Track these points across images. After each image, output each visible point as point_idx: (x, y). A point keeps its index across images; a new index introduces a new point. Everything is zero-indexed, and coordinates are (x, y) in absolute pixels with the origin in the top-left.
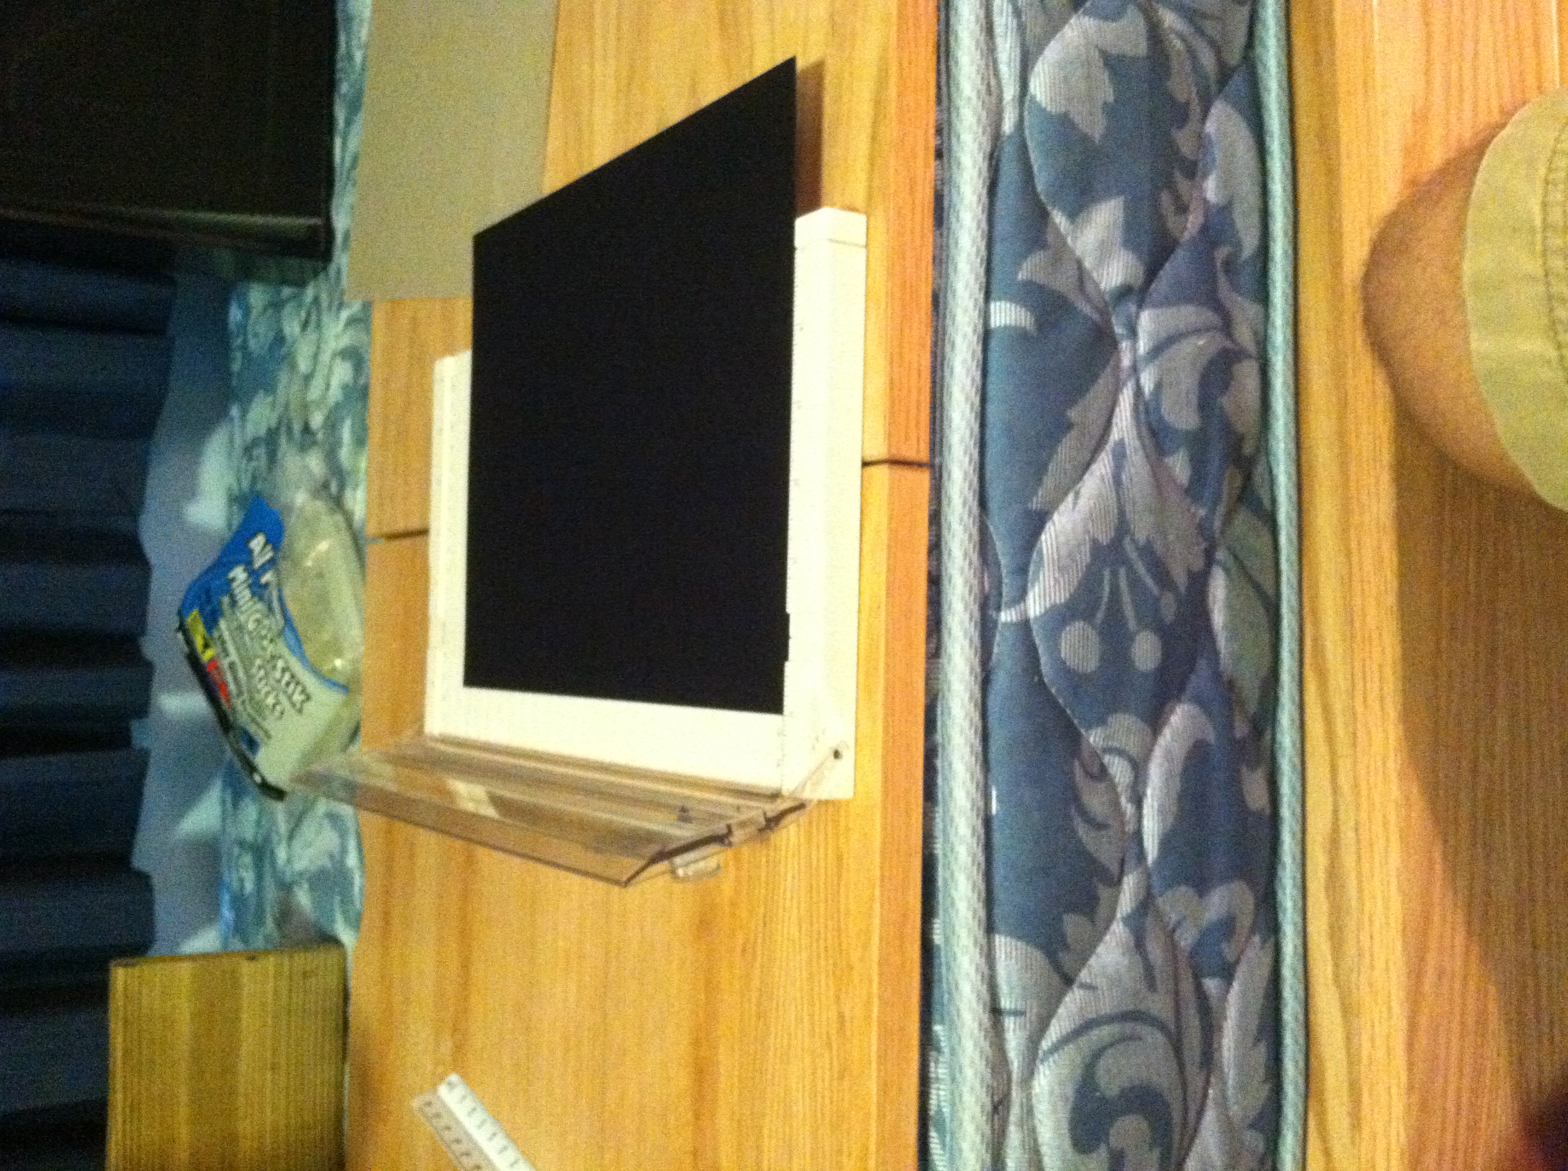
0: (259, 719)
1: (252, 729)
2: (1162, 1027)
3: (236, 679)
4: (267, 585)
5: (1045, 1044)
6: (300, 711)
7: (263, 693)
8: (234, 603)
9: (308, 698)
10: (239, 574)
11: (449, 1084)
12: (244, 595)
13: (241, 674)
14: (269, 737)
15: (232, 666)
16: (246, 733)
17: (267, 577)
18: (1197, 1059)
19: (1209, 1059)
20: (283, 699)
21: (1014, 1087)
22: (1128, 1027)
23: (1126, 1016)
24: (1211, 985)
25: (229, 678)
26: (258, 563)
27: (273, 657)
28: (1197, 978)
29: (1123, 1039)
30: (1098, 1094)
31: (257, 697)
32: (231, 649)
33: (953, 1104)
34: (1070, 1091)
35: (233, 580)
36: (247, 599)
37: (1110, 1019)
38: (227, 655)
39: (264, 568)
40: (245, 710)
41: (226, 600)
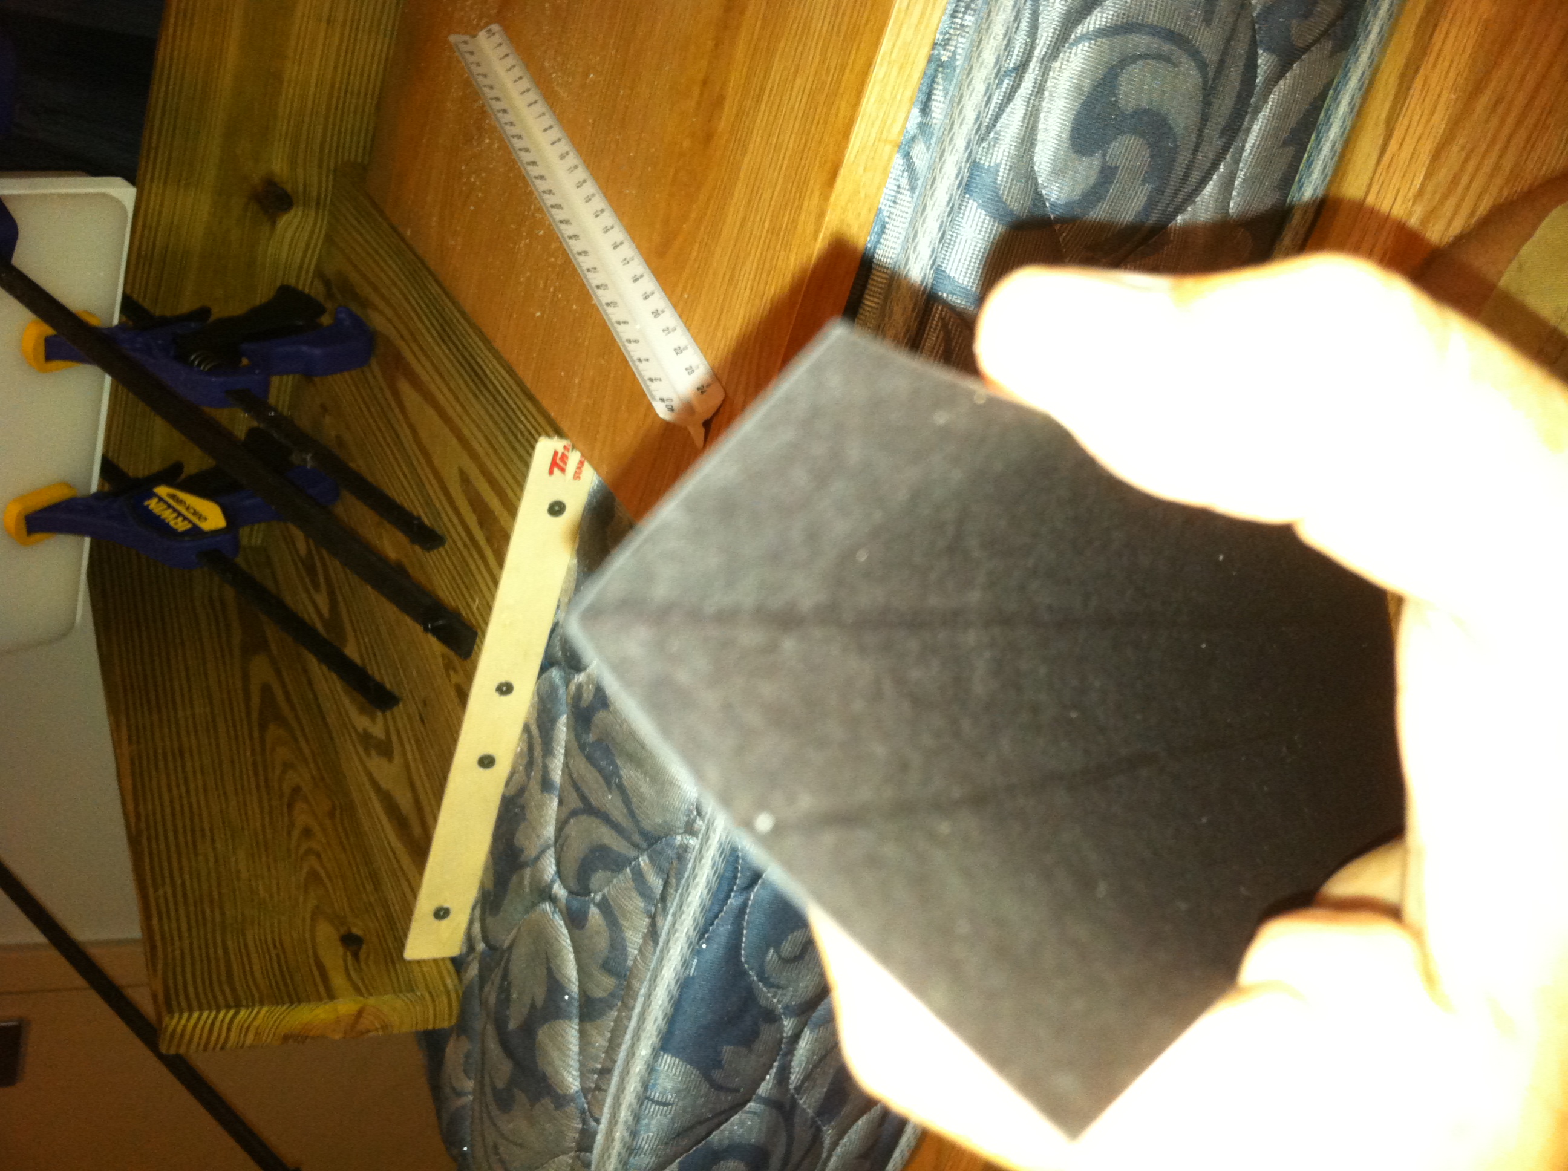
2: (1203, 66)
5: (1080, 30)
11: (489, 31)
18: (1222, 122)
19: (1234, 130)
21: (1034, 59)
22: (1167, 47)
23: (1171, 36)
24: (1264, 61)
28: (1253, 45)
29: (1159, 57)
30: (1113, 99)
33: (969, 58)
34: (1087, 84)
37: (1155, 31)
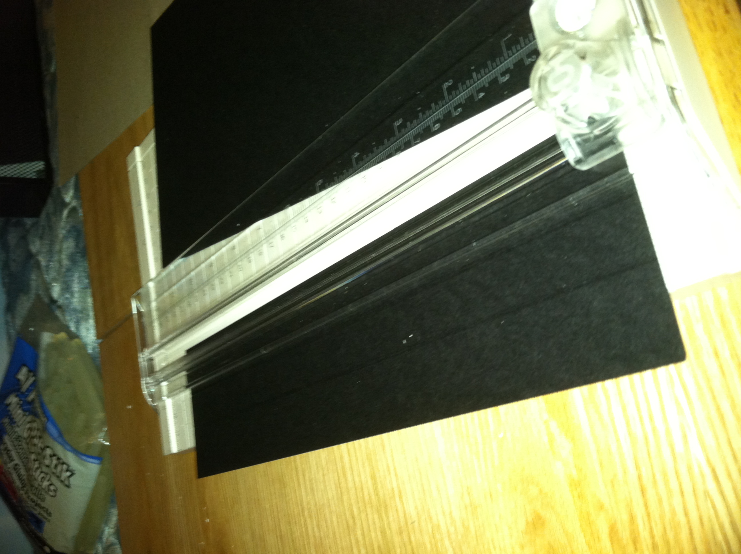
0: (39, 502)
1: (37, 511)
3: (19, 476)
4: (33, 400)
6: (68, 486)
7: (39, 479)
8: (12, 422)
9: (72, 474)
10: (13, 399)
12: (18, 413)
13: (23, 472)
14: (50, 514)
15: (16, 467)
16: (33, 516)
17: (32, 396)
20: (54, 480)
25: (15, 476)
26: (25, 388)
27: (43, 449)
31: (36, 484)
32: (13, 453)
35: (9, 405)
36: (21, 416)
38: (12, 460)
39: (29, 390)
40: (29, 497)
41: (6, 420)
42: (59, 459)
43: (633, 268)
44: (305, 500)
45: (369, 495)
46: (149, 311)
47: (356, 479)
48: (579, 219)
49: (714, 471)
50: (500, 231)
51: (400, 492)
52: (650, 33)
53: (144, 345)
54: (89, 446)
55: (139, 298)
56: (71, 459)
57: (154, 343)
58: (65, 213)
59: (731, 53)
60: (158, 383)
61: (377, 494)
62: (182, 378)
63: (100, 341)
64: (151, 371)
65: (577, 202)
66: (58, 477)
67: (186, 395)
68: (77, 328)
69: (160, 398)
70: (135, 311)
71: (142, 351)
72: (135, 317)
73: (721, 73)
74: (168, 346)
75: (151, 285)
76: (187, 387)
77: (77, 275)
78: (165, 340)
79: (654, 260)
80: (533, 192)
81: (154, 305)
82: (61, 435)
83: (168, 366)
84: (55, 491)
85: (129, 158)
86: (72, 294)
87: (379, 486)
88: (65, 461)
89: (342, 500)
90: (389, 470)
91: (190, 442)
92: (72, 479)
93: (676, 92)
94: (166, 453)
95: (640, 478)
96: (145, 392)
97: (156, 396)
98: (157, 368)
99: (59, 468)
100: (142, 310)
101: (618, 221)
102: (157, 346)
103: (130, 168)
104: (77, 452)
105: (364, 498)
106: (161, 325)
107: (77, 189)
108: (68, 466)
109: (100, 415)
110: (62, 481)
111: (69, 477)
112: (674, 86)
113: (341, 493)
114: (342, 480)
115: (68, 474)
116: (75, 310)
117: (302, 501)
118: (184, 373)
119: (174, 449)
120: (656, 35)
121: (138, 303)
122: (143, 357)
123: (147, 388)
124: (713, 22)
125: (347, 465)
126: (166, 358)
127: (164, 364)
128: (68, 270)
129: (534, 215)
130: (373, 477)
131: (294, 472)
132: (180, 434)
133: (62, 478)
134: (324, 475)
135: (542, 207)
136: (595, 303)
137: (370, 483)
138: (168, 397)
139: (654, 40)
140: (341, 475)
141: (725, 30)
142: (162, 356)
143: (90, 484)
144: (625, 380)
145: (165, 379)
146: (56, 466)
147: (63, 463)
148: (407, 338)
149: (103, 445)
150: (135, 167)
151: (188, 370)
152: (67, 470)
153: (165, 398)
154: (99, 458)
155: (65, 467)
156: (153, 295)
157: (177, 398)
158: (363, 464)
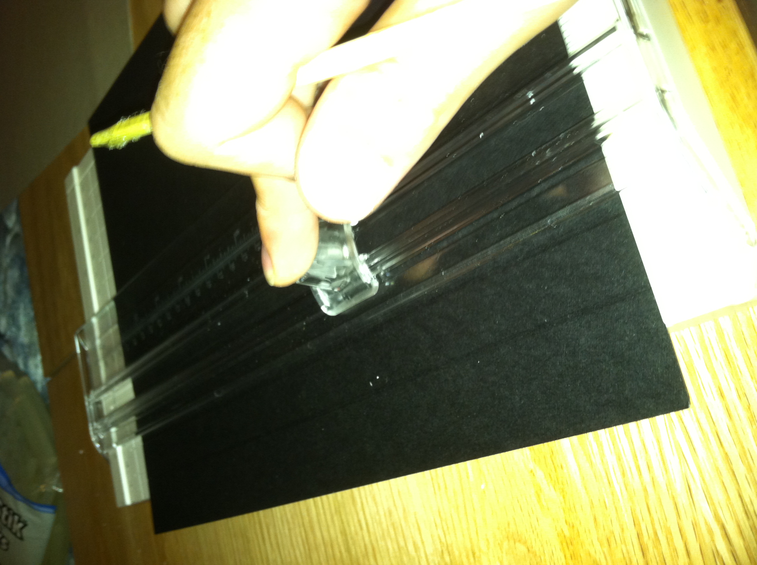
6: (21, 538)
9: (25, 525)
20: (6, 532)
42: (9, 509)
43: (623, 300)
44: (271, 557)
45: (340, 552)
46: (94, 349)
47: (325, 534)
48: (560, 243)
49: (723, 528)
50: (471, 258)
51: (373, 549)
52: (635, 27)
53: (90, 387)
54: (41, 495)
55: (82, 335)
56: (22, 509)
57: (100, 384)
58: (9, 239)
59: (725, 47)
60: (107, 429)
61: (348, 550)
62: (131, 423)
63: (49, 379)
64: (99, 415)
65: (556, 224)
66: (11, 529)
67: (137, 442)
68: (26, 365)
69: (110, 446)
70: (78, 351)
71: (88, 393)
72: (79, 357)
73: (715, 70)
74: (116, 388)
75: (95, 321)
76: (137, 434)
77: (22, 306)
78: (112, 382)
79: (647, 289)
80: (506, 213)
81: (98, 342)
82: (10, 483)
83: (116, 410)
84: (8, 544)
85: (67, 180)
86: (19, 328)
87: (350, 542)
88: (16, 511)
89: (311, 558)
90: (360, 525)
91: (144, 494)
92: (25, 531)
93: (666, 96)
94: (119, 505)
95: (639, 536)
96: (94, 439)
97: (106, 443)
98: (105, 412)
99: (10, 519)
100: (87, 348)
101: (604, 246)
102: (103, 388)
103: (68, 191)
104: (28, 502)
105: (334, 555)
106: (106, 364)
107: (19, 214)
108: (20, 517)
109: (52, 460)
110: (15, 534)
111: (22, 528)
112: (663, 88)
113: (309, 550)
114: (311, 536)
115: (20, 525)
116: (23, 346)
117: (267, 558)
118: (133, 419)
119: (128, 501)
120: (642, 29)
121: (81, 340)
122: (89, 402)
123: (95, 434)
124: (705, 12)
125: (315, 519)
126: (114, 401)
127: (112, 408)
128: (14, 302)
129: (508, 239)
130: (344, 533)
131: (258, 526)
132: (132, 484)
133: (14, 530)
134: (289, 530)
135: (517, 231)
136: (583, 340)
137: (340, 540)
138: (118, 444)
139: (639, 35)
140: (308, 529)
141: (718, 21)
142: (111, 399)
143: (45, 535)
144: (619, 430)
145: (114, 424)
146: (7, 518)
147: (14, 514)
148: (374, 380)
149: (57, 493)
150: (73, 190)
151: (137, 415)
152: (19, 521)
153: (114, 445)
154: (54, 507)
155: (16, 518)
156: (97, 332)
157: (128, 445)
158: (332, 518)
